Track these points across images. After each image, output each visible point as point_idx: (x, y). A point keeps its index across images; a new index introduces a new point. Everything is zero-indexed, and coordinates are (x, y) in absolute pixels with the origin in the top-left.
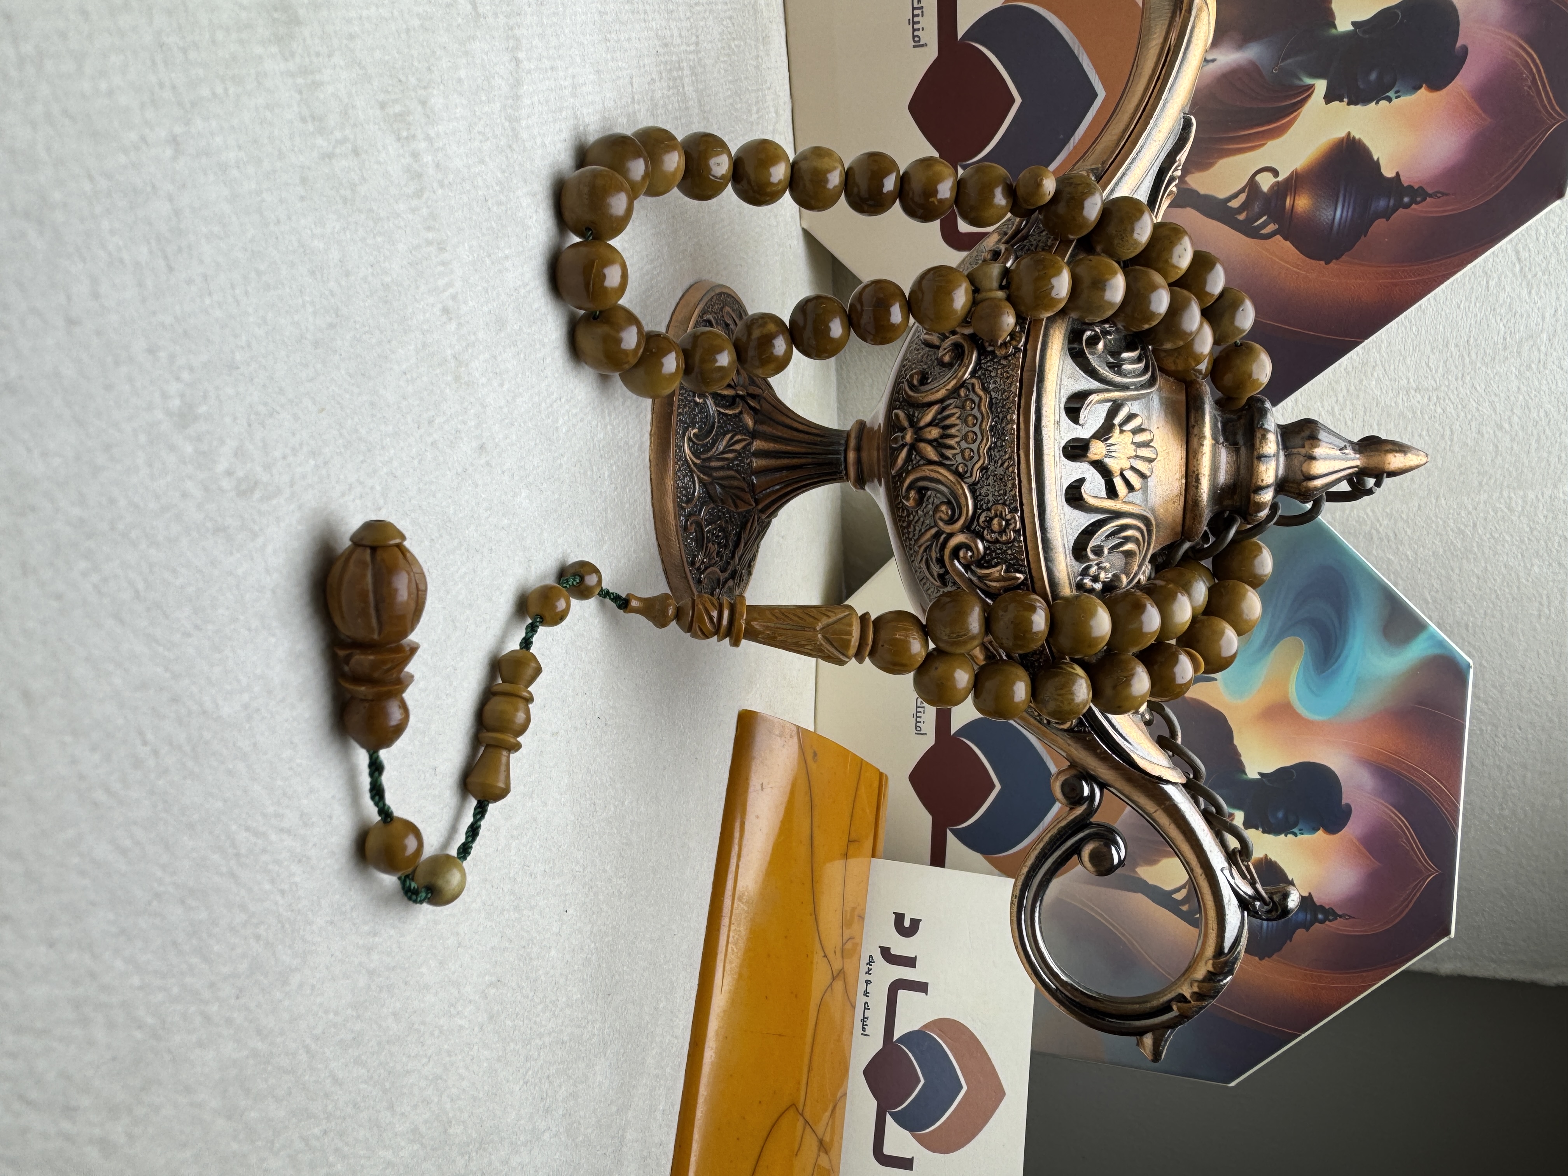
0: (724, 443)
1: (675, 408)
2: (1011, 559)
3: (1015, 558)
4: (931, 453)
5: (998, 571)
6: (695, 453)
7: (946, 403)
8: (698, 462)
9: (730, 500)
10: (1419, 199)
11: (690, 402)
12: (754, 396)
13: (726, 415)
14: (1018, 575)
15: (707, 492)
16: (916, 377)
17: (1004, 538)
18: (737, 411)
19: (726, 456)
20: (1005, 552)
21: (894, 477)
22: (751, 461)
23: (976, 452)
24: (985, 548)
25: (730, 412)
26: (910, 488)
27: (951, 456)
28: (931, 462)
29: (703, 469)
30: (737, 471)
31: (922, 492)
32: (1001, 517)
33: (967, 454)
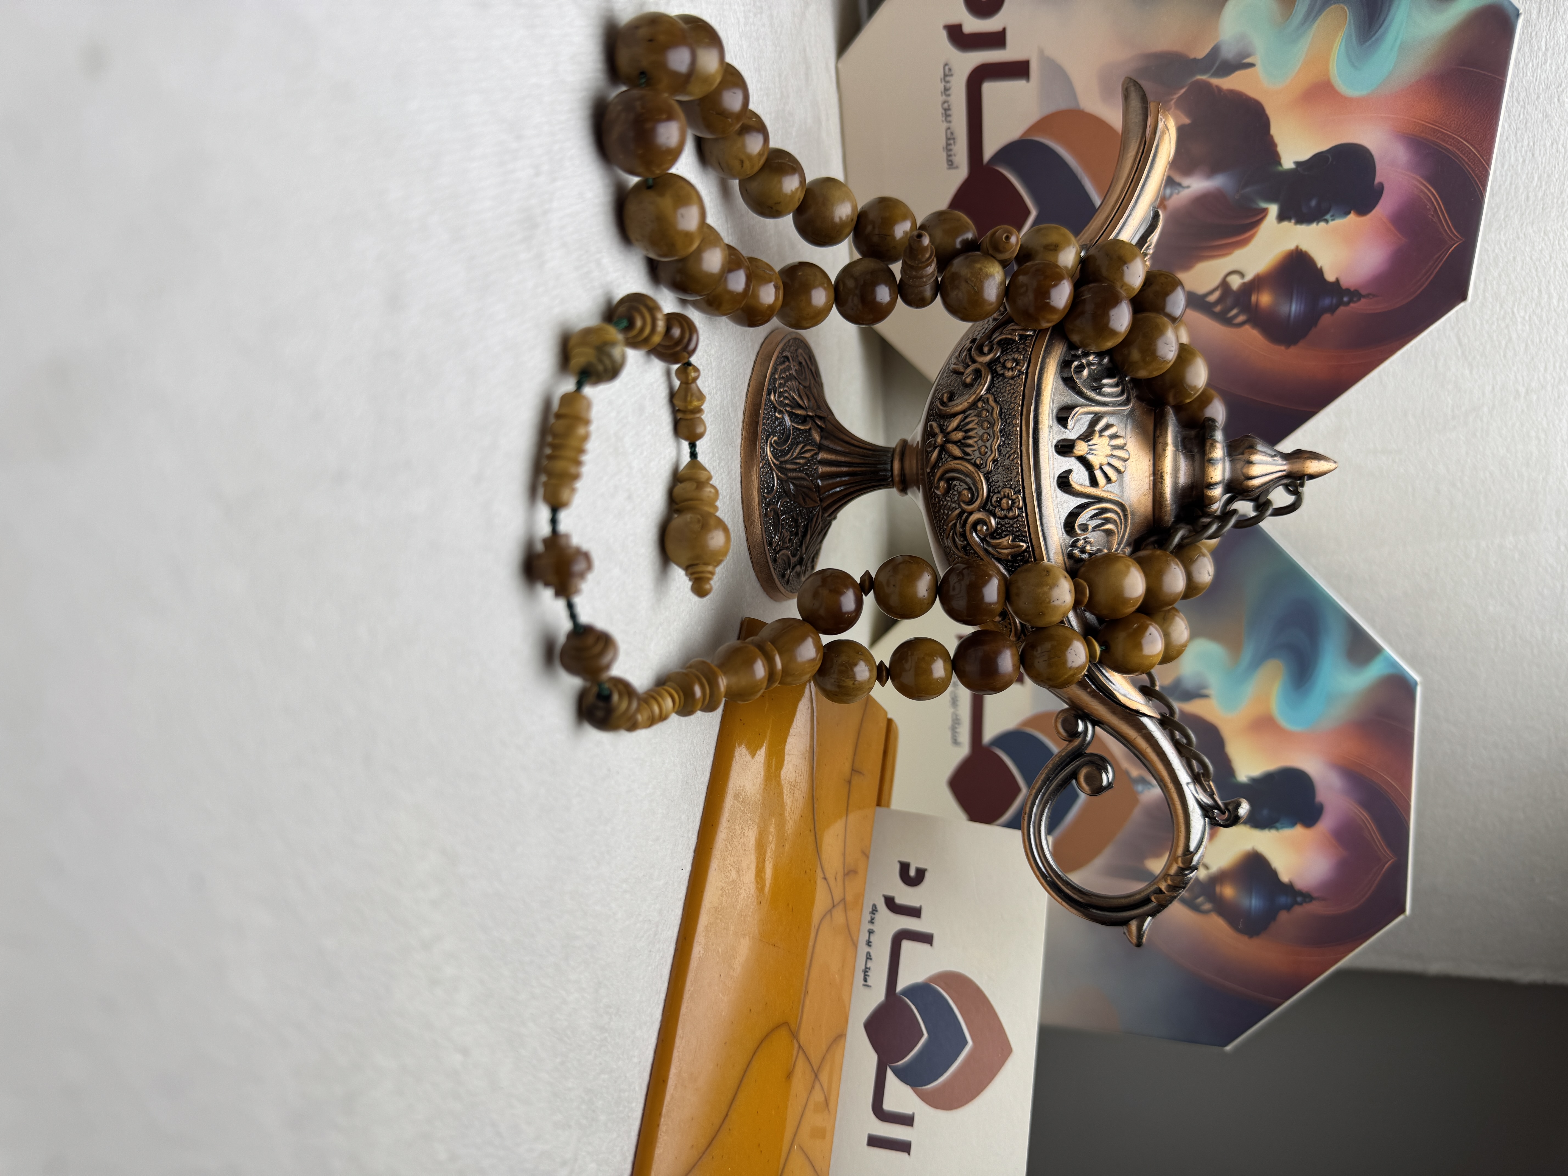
0: (797, 451)
1: (761, 419)
2: (1017, 531)
3: (1020, 530)
4: (957, 452)
5: (1007, 540)
6: (775, 456)
7: (967, 413)
8: (777, 463)
9: (801, 497)
10: (1355, 299)
11: (772, 416)
12: (821, 418)
13: (799, 430)
14: (1022, 544)
15: (783, 488)
16: (946, 395)
17: (1011, 514)
18: (807, 427)
19: (798, 461)
20: (1012, 526)
21: (929, 473)
22: (817, 467)
23: (989, 448)
24: (998, 524)
25: (802, 427)
26: (941, 479)
27: (971, 453)
28: (956, 458)
29: (781, 469)
30: (806, 474)
31: (949, 481)
32: (1008, 497)
33: (983, 449)
